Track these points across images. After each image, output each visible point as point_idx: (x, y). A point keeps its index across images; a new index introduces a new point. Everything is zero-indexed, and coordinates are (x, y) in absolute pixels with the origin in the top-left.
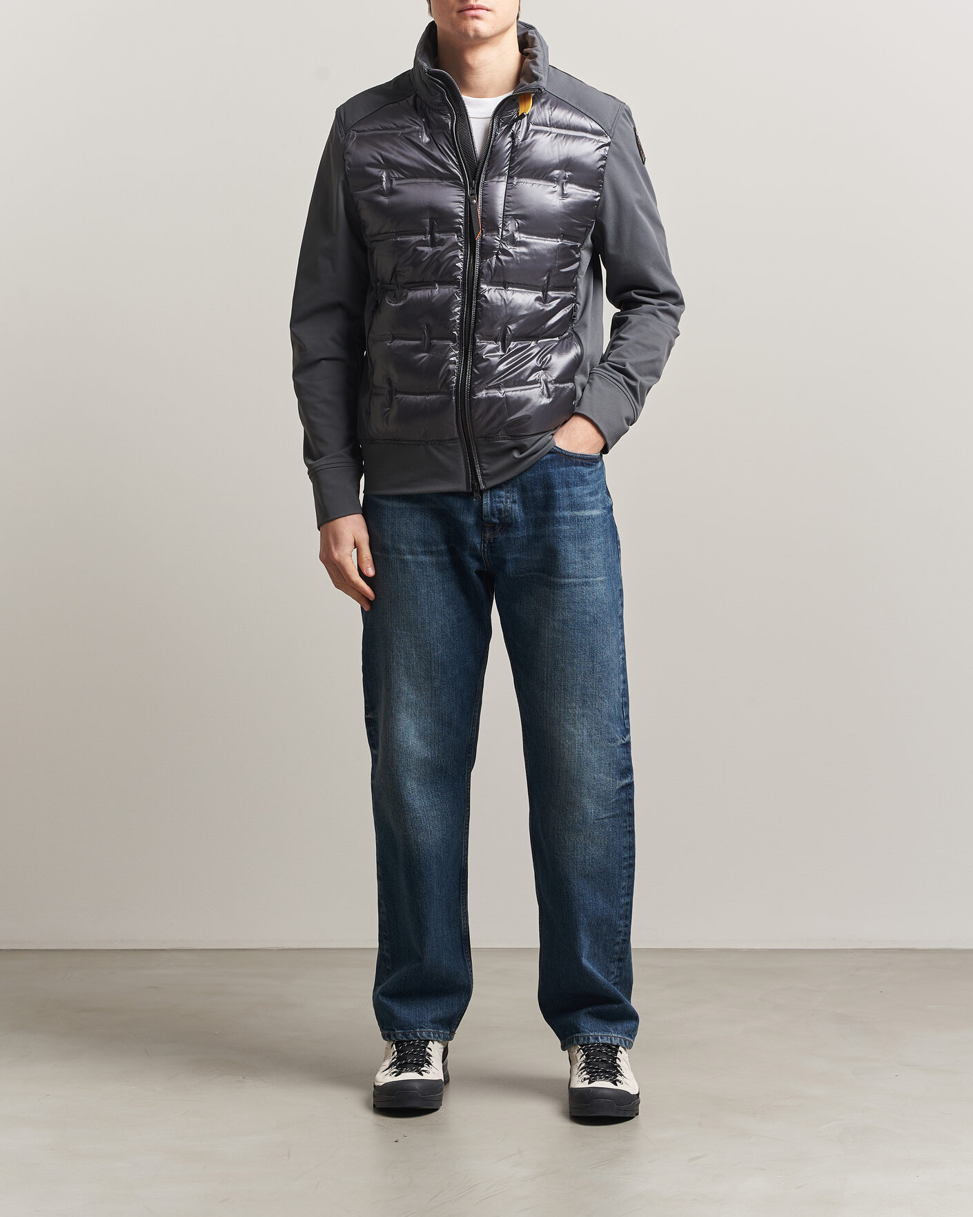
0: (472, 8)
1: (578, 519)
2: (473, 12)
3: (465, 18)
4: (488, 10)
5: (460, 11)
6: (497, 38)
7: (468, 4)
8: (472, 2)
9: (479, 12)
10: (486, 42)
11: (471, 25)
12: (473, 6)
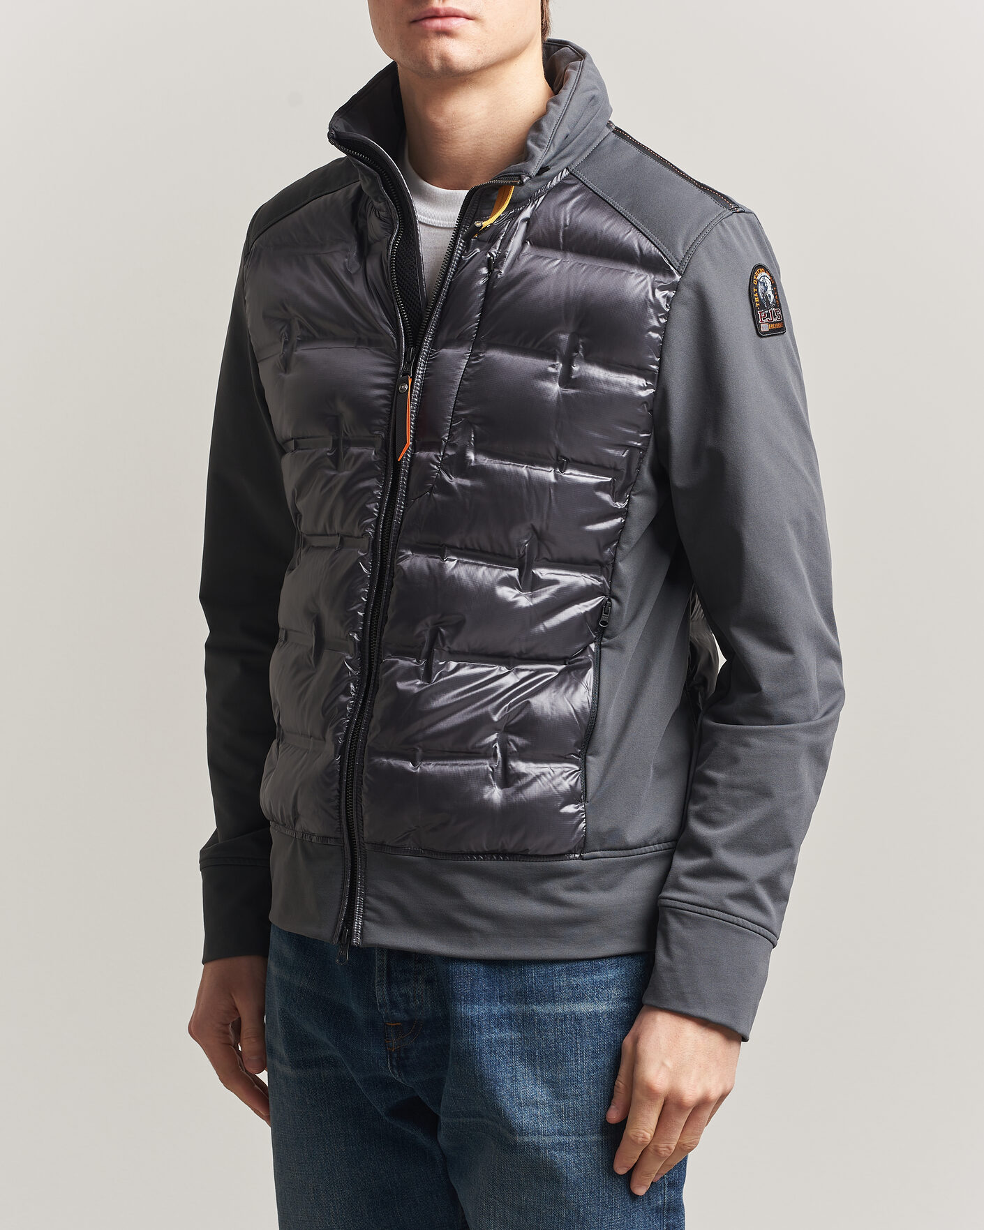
0: (436, 15)
1: (539, 1020)
2: (438, 23)
3: (425, 35)
4: (468, 18)
5: (415, 21)
6: (494, 72)
7: (430, 7)
8: (436, 3)
9: (454, 23)
10: (471, 80)
11: (434, 47)
12: (437, 11)
